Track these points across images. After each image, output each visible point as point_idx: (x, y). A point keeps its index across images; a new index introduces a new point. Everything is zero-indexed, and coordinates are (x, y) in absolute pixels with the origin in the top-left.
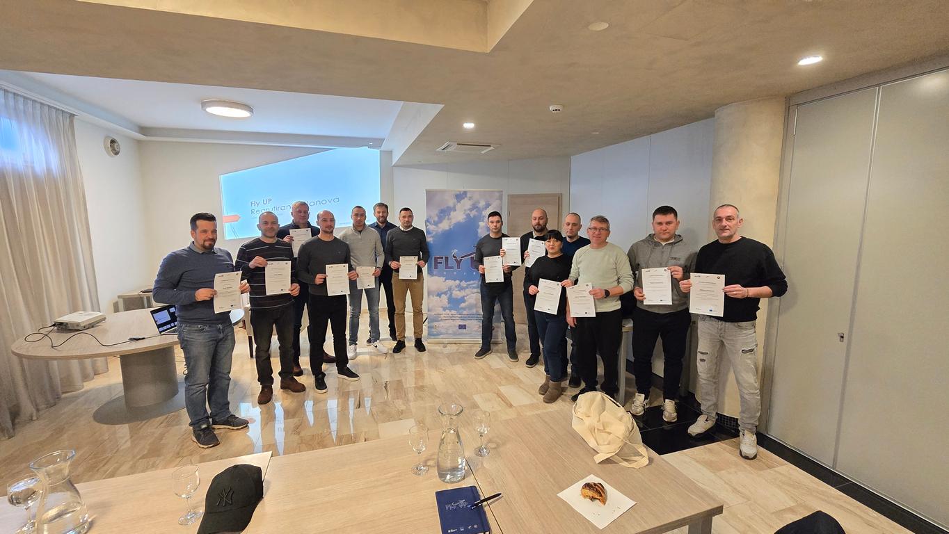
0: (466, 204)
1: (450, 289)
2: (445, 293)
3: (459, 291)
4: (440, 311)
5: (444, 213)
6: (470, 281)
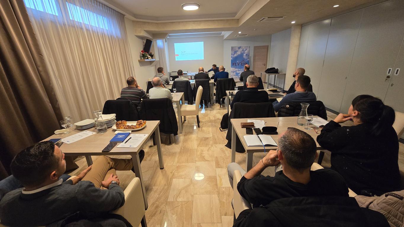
2: (235, 72)
6: (241, 69)
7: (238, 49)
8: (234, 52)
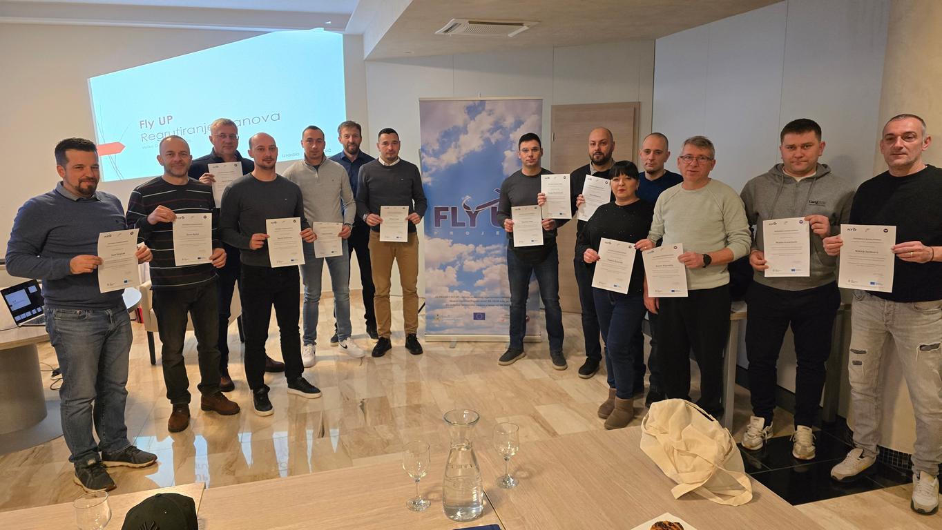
0: (485, 121)
1: (460, 258)
2: (453, 264)
3: (475, 260)
4: (445, 292)
5: (450, 136)
6: (490, 245)
7: (466, 116)
8: (437, 135)
